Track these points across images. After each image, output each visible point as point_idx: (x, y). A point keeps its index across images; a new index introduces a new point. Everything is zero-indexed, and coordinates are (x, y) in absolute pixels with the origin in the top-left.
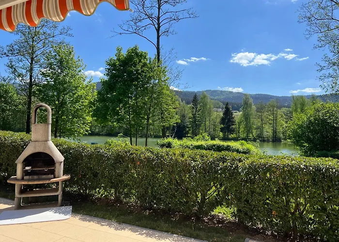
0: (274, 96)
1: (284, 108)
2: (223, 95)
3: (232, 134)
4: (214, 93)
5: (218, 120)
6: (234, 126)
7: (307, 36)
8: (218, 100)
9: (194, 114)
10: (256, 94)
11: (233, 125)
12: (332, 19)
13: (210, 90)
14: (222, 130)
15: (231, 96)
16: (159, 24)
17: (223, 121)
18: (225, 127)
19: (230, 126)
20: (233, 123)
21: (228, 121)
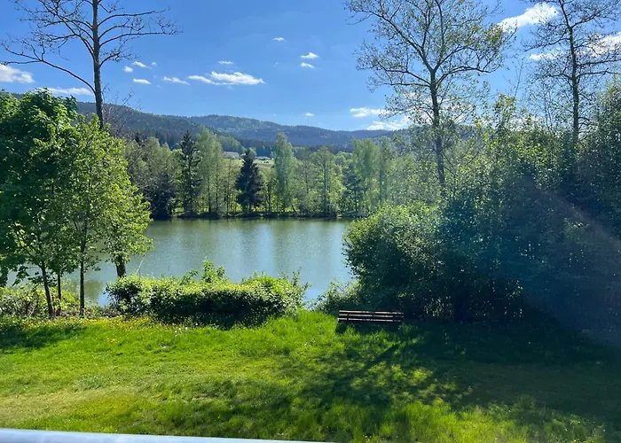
1: (342, 153)
2: (240, 126)
3: (258, 206)
4: (225, 122)
5: (233, 182)
6: (261, 193)
7: (371, 87)
8: (232, 135)
9: (186, 170)
10: (298, 127)
11: (259, 190)
12: (407, 72)
13: (217, 116)
14: (240, 200)
15: (256, 128)
16: (96, 40)
17: (240, 183)
18: (245, 194)
19: (254, 192)
20: (259, 186)
21: (250, 185)
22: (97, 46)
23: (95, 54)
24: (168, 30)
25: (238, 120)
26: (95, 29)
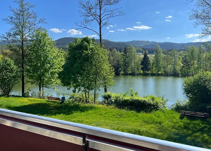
0: (175, 43)
1: (181, 51)
2: (143, 44)
3: (149, 71)
4: (138, 43)
5: (140, 63)
7: (195, 26)
8: (140, 47)
9: (125, 59)
11: (149, 65)
14: (142, 69)
15: (148, 44)
16: (100, 20)
17: (142, 63)
18: (144, 67)
19: (147, 66)
20: (149, 64)
21: (146, 64)
22: (101, 22)
23: (100, 24)
24: (121, 14)
25: (142, 41)
26: (100, 17)
